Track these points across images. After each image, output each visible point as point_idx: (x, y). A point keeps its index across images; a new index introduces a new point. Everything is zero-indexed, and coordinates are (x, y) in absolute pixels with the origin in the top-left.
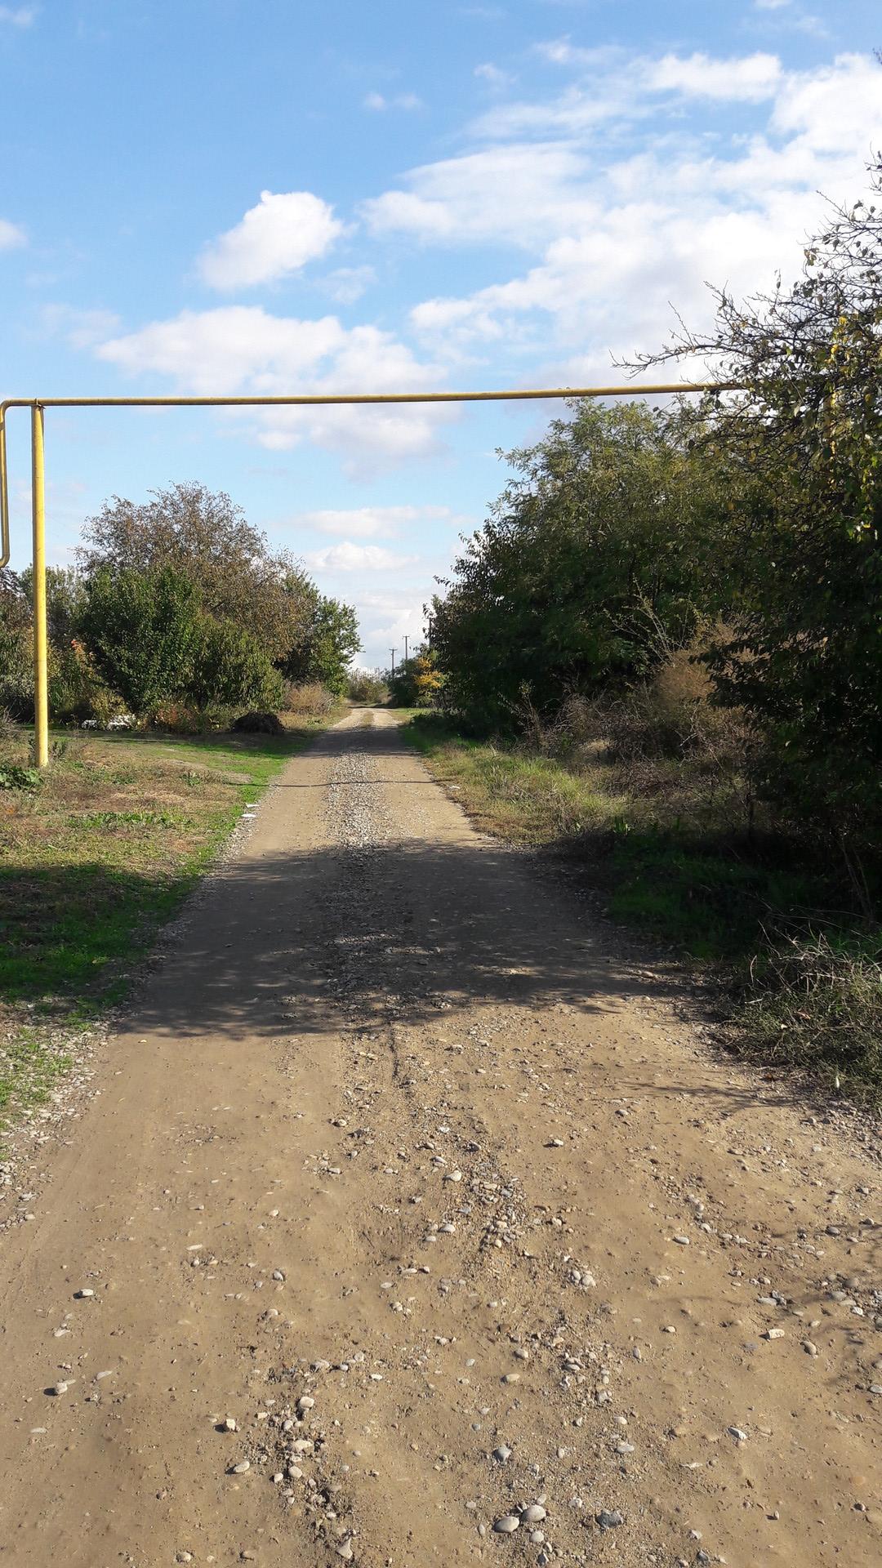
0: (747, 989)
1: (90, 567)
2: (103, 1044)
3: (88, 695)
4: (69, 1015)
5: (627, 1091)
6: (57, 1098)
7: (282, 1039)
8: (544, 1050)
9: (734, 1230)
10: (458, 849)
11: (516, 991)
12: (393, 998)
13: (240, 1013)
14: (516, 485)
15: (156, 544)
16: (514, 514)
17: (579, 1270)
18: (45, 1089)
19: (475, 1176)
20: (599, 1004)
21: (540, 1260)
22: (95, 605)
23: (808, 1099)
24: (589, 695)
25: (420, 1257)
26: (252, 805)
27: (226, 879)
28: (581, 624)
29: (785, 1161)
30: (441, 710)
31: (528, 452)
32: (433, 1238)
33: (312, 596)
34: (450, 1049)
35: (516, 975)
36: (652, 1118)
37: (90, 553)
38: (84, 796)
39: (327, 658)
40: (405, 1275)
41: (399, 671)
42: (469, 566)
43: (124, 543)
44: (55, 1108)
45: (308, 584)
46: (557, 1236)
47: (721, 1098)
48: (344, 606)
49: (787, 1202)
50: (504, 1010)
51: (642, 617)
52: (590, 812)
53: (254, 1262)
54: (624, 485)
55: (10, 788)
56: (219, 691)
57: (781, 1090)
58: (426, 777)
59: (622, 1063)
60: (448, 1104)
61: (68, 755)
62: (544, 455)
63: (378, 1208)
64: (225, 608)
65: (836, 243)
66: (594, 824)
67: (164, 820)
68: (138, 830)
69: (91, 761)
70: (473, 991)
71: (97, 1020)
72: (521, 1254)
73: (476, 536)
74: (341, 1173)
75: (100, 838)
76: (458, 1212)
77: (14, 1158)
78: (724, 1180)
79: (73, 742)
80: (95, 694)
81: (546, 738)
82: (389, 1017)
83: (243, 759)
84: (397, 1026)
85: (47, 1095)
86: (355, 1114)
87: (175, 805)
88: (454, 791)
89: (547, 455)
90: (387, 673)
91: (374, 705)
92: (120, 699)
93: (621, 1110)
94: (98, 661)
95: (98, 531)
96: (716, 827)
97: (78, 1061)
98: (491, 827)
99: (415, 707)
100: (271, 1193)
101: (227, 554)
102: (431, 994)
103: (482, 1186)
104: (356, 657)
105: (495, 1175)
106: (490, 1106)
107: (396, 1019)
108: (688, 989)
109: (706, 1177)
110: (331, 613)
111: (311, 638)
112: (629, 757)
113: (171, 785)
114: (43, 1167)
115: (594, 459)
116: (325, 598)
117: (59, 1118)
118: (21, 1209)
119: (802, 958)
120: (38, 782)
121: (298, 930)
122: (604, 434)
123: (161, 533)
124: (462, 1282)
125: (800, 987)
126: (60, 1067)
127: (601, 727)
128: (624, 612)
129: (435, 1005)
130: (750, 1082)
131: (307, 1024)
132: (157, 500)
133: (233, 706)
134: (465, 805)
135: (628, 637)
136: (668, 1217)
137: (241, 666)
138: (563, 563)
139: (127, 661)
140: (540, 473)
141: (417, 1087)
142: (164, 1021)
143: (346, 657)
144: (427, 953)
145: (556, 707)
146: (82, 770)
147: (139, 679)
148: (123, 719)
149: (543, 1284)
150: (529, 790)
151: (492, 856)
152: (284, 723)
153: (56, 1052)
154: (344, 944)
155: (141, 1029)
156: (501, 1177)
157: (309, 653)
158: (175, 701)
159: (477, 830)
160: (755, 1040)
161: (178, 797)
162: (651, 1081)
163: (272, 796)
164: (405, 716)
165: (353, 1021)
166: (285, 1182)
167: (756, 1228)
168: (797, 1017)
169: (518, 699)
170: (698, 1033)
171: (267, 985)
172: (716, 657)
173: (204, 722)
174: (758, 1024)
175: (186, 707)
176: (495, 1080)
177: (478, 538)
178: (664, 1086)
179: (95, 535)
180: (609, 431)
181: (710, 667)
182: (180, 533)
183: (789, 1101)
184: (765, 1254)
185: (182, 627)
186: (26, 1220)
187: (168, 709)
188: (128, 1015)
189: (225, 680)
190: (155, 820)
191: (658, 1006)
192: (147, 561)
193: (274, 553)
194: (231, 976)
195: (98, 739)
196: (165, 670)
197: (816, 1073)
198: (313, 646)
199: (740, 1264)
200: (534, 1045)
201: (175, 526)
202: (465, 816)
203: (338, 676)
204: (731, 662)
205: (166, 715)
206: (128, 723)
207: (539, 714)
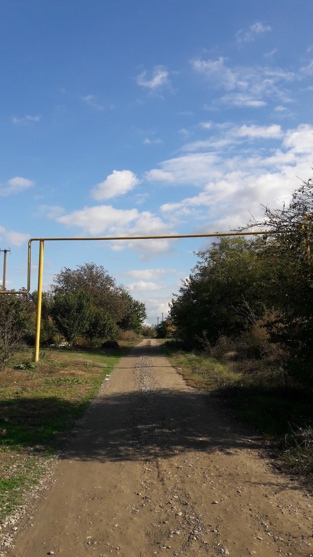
0: (285, 446)
1: (55, 291)
2: (57, 463)
3: (52, 335)
4: (45, 452)
5: (240, 484)
6: (41, 482)
7: (118, 463)
8: (212, 469)
9: (279, 535)
10: (181, 392)
11: (201, 447)
12: (157, 449)
13: (104, 453)
14: (200, 263)
15: (78, 283)
16: (200, 273)
17: (223, 549)
18: (37, 479)
19: (186, 514)
20: (232, 451)
21: (210, 545)
22: (57, 304)
23: (306, 487)
24: (227, 336)
25: (167, 543)
26: (108, 375)
27: (99, 403)
28: (224, 310)
29: (297, 510)
30: (175, 339)
31: (204, 253)
32: (172, 536)
33: (130, 300)
34: (178, 468)
35: (202, 440)
36: (250, 494)
37: (55, 286)
38: (51, 372)
39: (135, 321)
40: (162, 549)
41: (160, 325)
42: (184, 290)
43: (67, 283)
44: (40, 486)
45: (129, 296)
46: (215, 536)
47: (275, 486)
48: (141, 303)
49: (298, 525)
50: (197, 454)
51: (245, 308)
52: (228, 379)
53: (109, 543)
54: (237, 263)
55: (25, 369)
56: (97, 333)
57: (296, 484)
58: (170, 365)
59: (239, 474)
60: (177, 488)
61: (45, 357)
62: (209, 254)
63: (153, 525)
64: (101, 304)
65: (303, 192)
66: (230, 384)
67: (77, 381)
68: (69, 385)
69: (53, 359)
70: (186, 446)
71: (54, 454)
72: (203, 542)
73: (187, 280)
74: (139, 512)
75: (56, 388)
76: (181, 527)
77: (27, 504)
78: (275, 517)
79: (47, 353)
80: (55, 335)
81: (213, 351)
82: (156, 455)
83: (105, 358)
84: (159, 459)
85: (38, 481)
86: (144, 491)
87: (81, 375)
88: (179, 370)
89: (210, 254)
90: (156, 326)
91: (151, 337)
92: (63, 337)
93: (239, 491)
94: (57, 324)
95: (59, 279)
96: (274, 386)
97: (48, 469)
98: (193, 384)
99: (166, 338)
100: (115, 518)
101: (102, 286)
102: (171, 447)
103: (189, 517)
104: (145, 320)
105: (194, 514)
106: (192, 489)
107: (159, 456)
108: (264, 446)
109: (269, 515)
110: (137, 305)
111: (130, 314)
112: (242, 358)
113: (80, 368)
114: (37, 507)
115: (227, 254)
116: (135, 300)
117: (42, 489)
118: (29, 522)
119: (303, 435)
120: (35, 367)
121: (124, 422)
122: (230, 247)
123: (80, 278)
124: (182, 552)
125: (303, 446)
126: (42, 471)
127: (232, 347)
128: (239, 306)
129: (172, 451)
130: (285, 481)
131: (127, 457)
132: (79, 268)
133: (102, 338)
134: (183, 376)
135: (240, 315)
136: (255, 530)
137: (105, 324)
138: (217, 289)
139: (67, 323)
140: (208, 259)
141: (166, 481)
142: (77, 455)
143: (142, 320)
144: (170, 432)
145: (216, 339)
146: (50, 362)
147: (70, 329)
148: (64, 344)
149: (210, 554)
150: (206, 370)
151: (193, 395)
152: (119, 345)
153: (41, 466)
154: (140, 428)
155: (70, 458)
156: (196, 514)
157: (129, 319)
158: (82, 337)
159: (188, 385)
160: (287, 465)
161: (83, 373)
162: (250, 480)
163: (116, 371)
164: (163, 341)
165: (144, 457)
166: (120, 514)
167: (287, 535)
168: (302, 457)
169: (202, 336)
170: (267, 463)
171: (113, 443)
172: (269, 325)
173: (92, 344)
174: (288, 459)
175: (86, 339)
176: (194, 479)
177: (187, 281)
178: (254, 482)
179: (58, 280)
180: (232, 246)
181: (267, 329)
182: (86, 279)
183: (299, 488)
184: (290, 544)
185: (86, 311)
186: (31, 526)
187: (80, 340)
188: (65, 453)
189: (100, 329)
190: (75, 381)
191: (253, 452)
192: (75, 289)
193: (118, 285)
194: (100, 439)
195: (55, 351)
196: (79, 326)
197: (309, 478)
198: (130, 317)
199: (281, 548)
200: (208, 466)
201: (85, 277)
202: (183, 380)
203: (139, 327)
204: (275, 327)
205: (79, 342)
206: (66, 345)
207: (210, 342)
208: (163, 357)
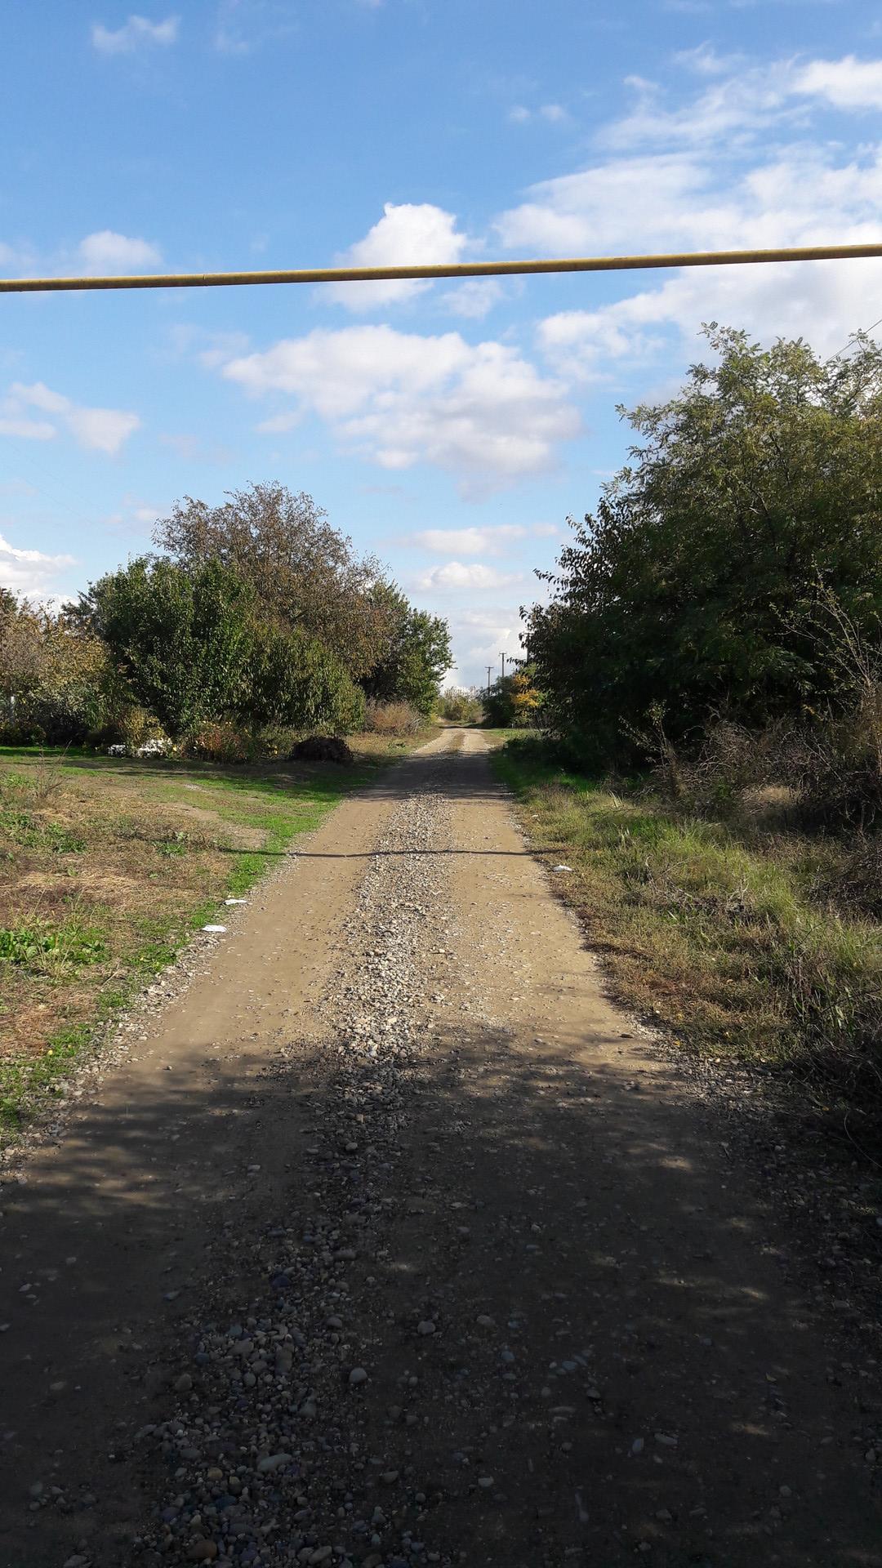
3: (120, 716)
14: (640, 453)
16: (638, 490)
24: (743, 723)
26: (234, 902)
28: (727, 628)
30: (539, 733)
31: (657, 411)
33: (401, 609)
37: (161, 559)
39: (417, 675)
41: (495, 689)
42: (578, 558)
43: (196, 547)
45: (397, 596)
48: (436, 618)
56: (280, 711)
62: (678, 414)
73: (588, 519)
80: (126, 714)
81: (685, 780)
88: (563, 878)
89: (682, 414)
90: (482, 692)
91: (468, 724)
92: (153, 720)
95: (169, 535)
98: (643, 990)
99: (510, 727)
101: (308, 560)
104: (448, 673)
110: (421, 626)
111: (400, 654)
116: (415, 610)
123: (237, 535)
132: (234, 502)
133: (297, 727)
137: (306, 681)
138: (703, 549)
139: (160, 673)
140: (673, 437)
143: (438, 674)
145: (699, 737)
147: (176, 695)
148: (157, 744)
152: (352, 749)
157: (396, 669)
158: (222, 722)
163: (281, 873)
164: (501, 737)
169: (645, 724)
173: (261, 747)
175: (235, 730)
177: (590, 522)
179: (166, 539)
182: (258, 538)
185: (229, 633)
187: (213, 732)
189: (288, 697)
193: (358, 561)
196: (207, 686)
198: (401, 662)
201: (253, 530)
202: (588, 949)
203: (428, 694)
205: (208, 738)
206: (160, 748)
207: (675, 747)
208: (495, 801)
